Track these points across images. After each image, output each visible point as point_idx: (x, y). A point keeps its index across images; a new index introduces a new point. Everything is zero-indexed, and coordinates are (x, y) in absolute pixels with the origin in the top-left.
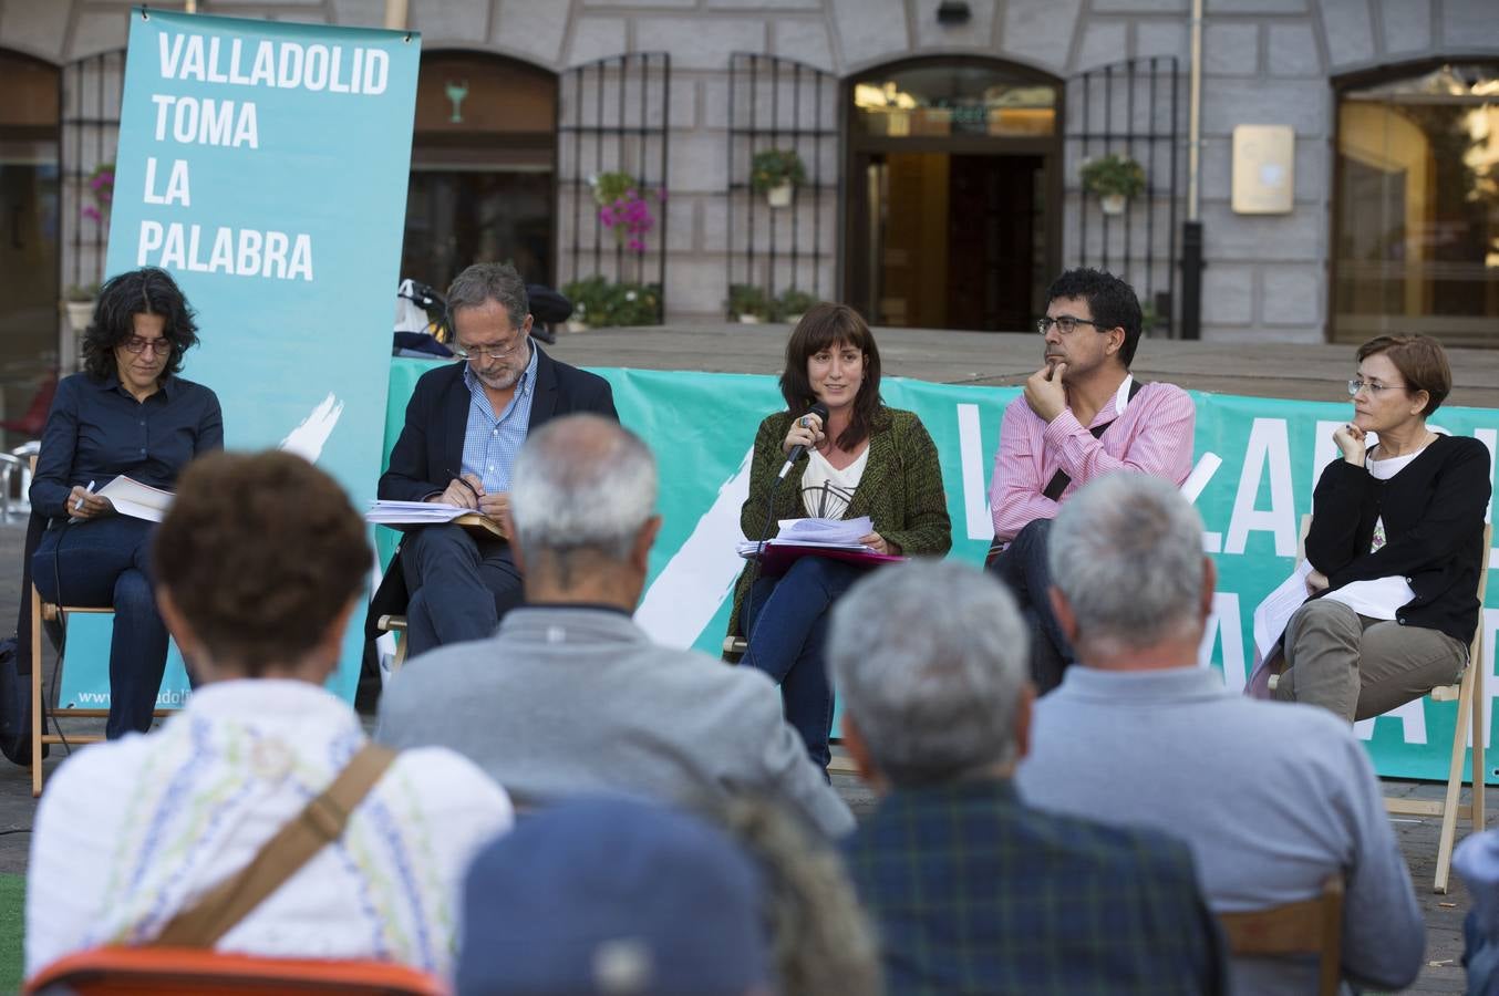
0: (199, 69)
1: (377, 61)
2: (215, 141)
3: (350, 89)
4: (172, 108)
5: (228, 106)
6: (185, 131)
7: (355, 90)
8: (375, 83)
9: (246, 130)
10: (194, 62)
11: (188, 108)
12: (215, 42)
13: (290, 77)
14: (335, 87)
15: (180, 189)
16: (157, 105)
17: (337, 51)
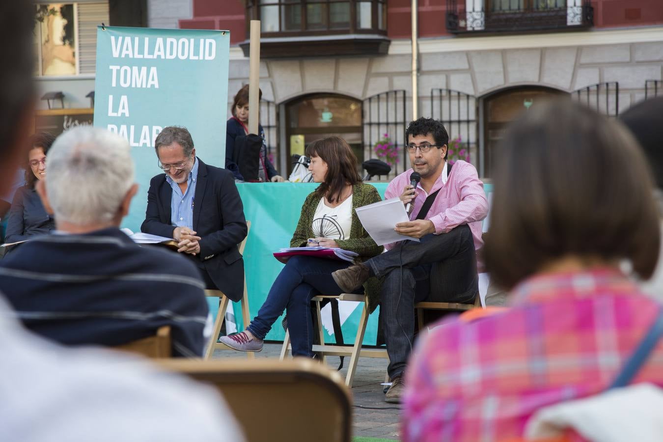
0: (130, 53)
1: (211, 44)
2: (139, 86)
3: (199, 58)
4: (118, 72)
5: (144, 69)
6: (125, 82)
7: (201, 58)
8: (210, 55)
9: (153, 80)
10: (127, 49)
11: (126, 71)
12: (137, 39)
13: (171, 54)
14: (192, 57)
15: (124, 110)
16: (112, 70)
17: (192, 41)
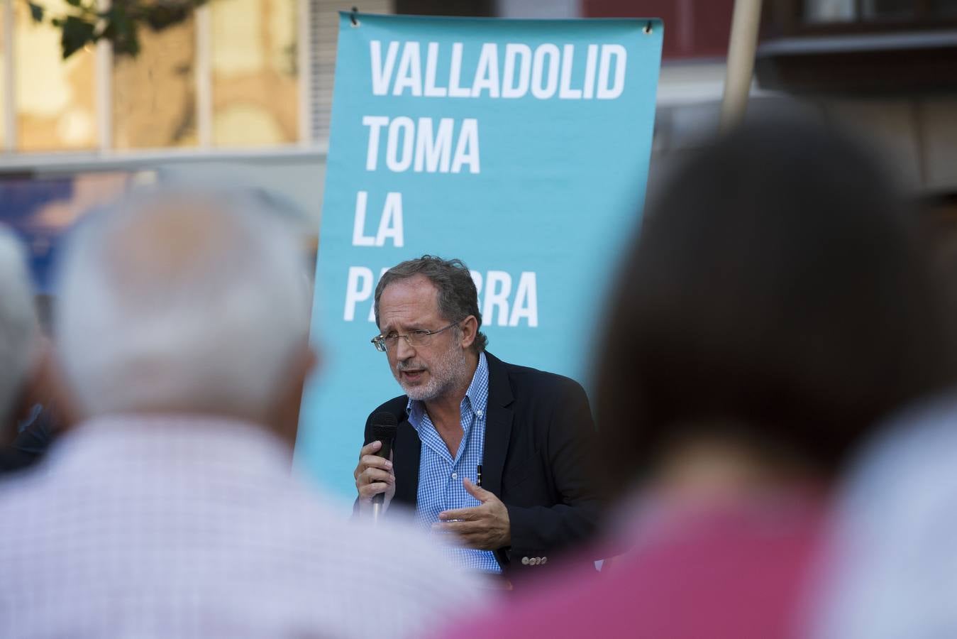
0: (415, 83)
1: (614, 58)
2: (431, 168)
3: (582, 95)
4: (384, 132)
5: (447, 125)
6: (399, 158)
7: (588, 94)
8: (611, 85)
9: (467, 151)
10: (409, 74)
11: (402, 130)
12: (433, 49)
13: (516, 84)
14: (567, 93)
15: (393, 229)
16: (368, 128)
17: (569, 49)
